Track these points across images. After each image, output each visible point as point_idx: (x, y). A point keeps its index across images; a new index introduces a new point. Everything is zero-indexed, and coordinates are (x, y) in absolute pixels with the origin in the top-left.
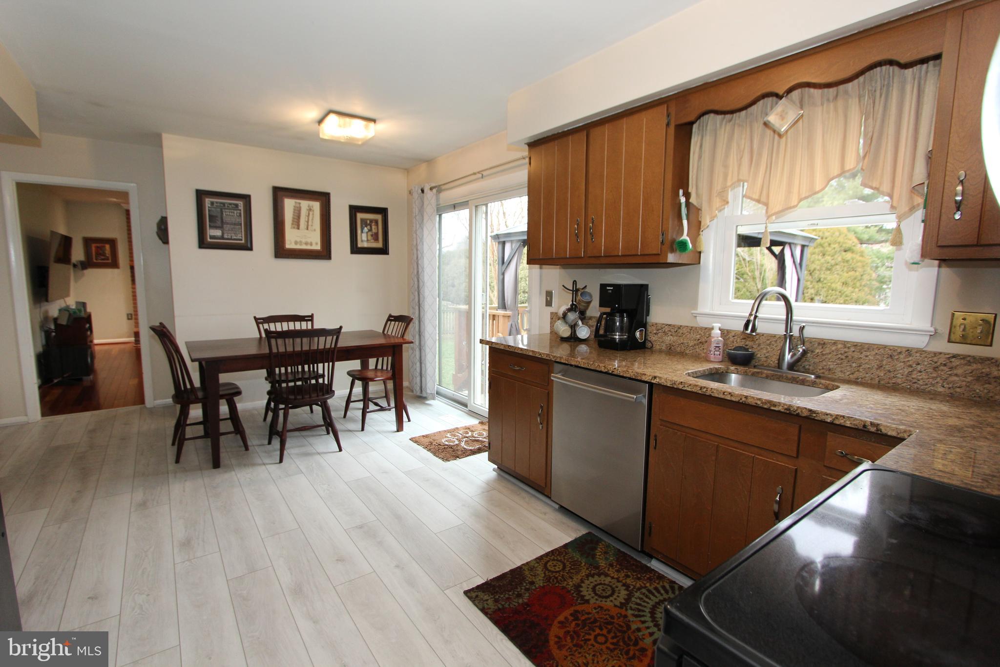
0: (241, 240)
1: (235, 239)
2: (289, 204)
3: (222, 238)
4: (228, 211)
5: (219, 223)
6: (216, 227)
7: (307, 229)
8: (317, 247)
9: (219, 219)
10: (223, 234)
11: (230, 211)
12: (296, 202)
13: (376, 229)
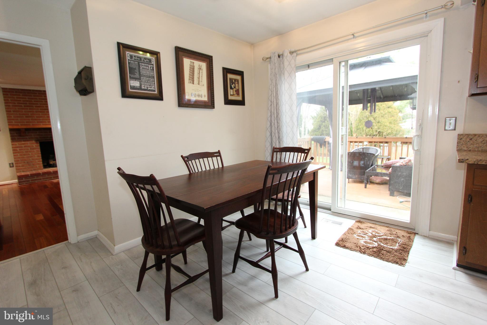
0: (155, 91)
1: (149, 90)
2: (187, 62)
3: (140, 88)
4: (144, 64)
5: (137, 76)
6: (136, 79)
7: (199, 84)
8: (205, 98)
9: (137, 71)
10: (141, 85)
11: (146, 65)
12: (191, 62)
13: (238, 87)
